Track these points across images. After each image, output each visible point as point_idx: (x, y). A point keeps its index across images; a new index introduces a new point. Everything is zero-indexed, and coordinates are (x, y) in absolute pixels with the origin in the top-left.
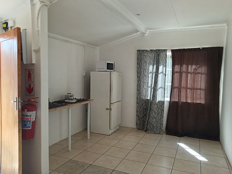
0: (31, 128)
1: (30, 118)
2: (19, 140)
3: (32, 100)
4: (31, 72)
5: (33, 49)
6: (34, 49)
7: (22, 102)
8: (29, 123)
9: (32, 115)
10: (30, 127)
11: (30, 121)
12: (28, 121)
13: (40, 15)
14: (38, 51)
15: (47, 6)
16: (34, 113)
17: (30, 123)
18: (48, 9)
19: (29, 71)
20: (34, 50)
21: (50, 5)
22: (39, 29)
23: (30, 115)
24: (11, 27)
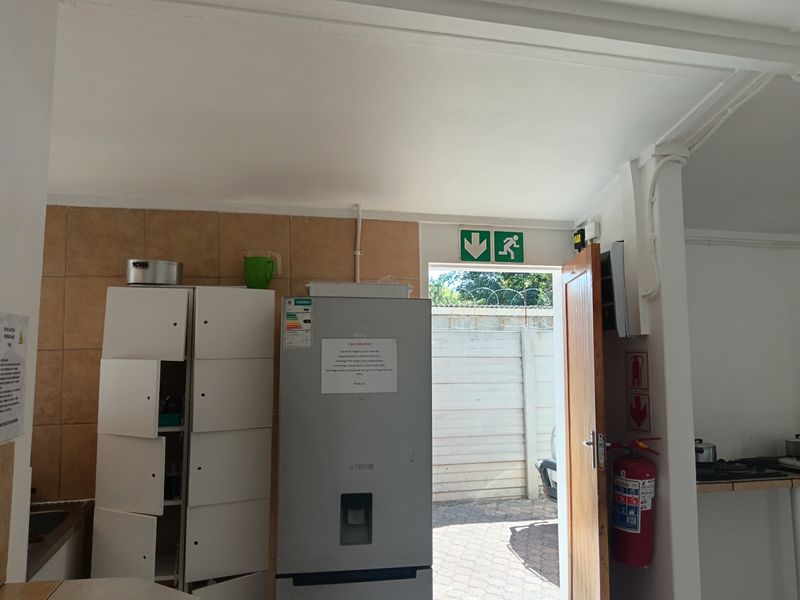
0: (639, 532)
1: (636, 499)
2: (602, 558)
3: (641, 444)
4: (640, 359)
5: (642, 292)
6: (644, 293)
7: (608, 447)
8: (632, 513)
9: (642, 491)
10: (635, 527)
11: (636, 508)
12: (630, 508)
13: (656, 194)
14: (654, 299)
15: (679, 162)
16: (647, 484)
17: (636, 513)
18: (682, 169)
19: (635, 357)
20: (643, 297)
21: (688, 155)
22: (657, 233)
23: (637, 490)
24: (591, 240)
